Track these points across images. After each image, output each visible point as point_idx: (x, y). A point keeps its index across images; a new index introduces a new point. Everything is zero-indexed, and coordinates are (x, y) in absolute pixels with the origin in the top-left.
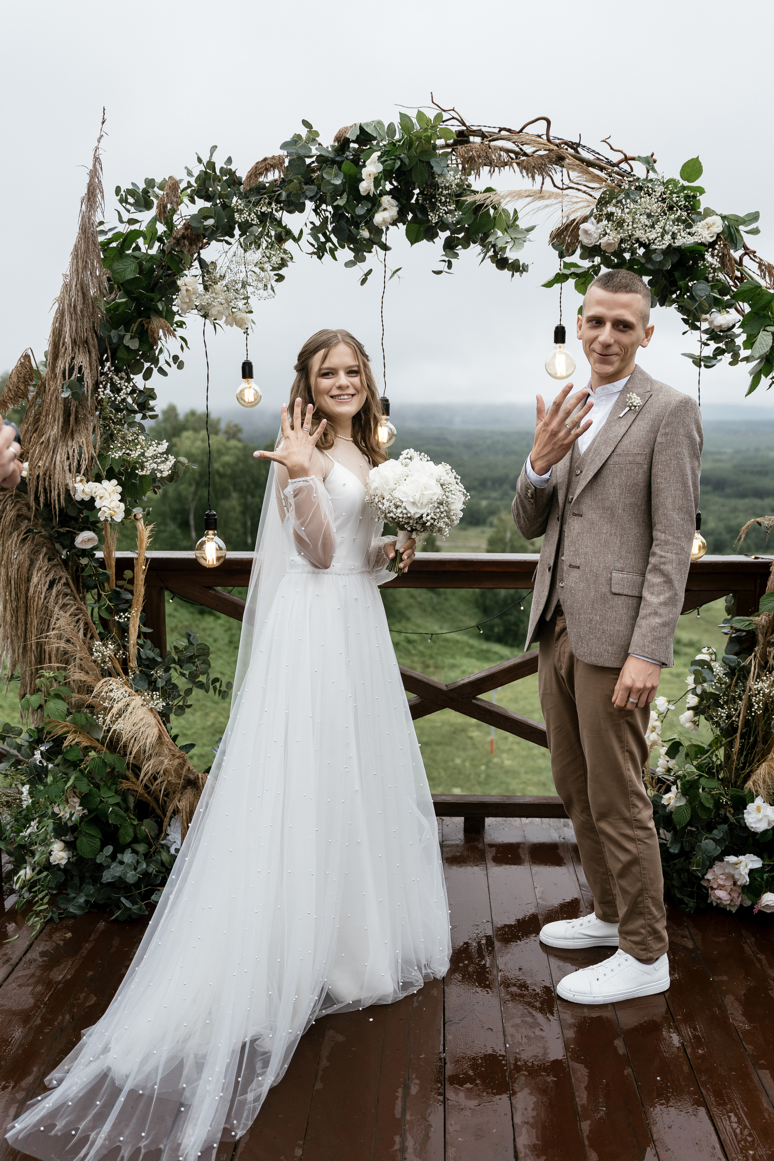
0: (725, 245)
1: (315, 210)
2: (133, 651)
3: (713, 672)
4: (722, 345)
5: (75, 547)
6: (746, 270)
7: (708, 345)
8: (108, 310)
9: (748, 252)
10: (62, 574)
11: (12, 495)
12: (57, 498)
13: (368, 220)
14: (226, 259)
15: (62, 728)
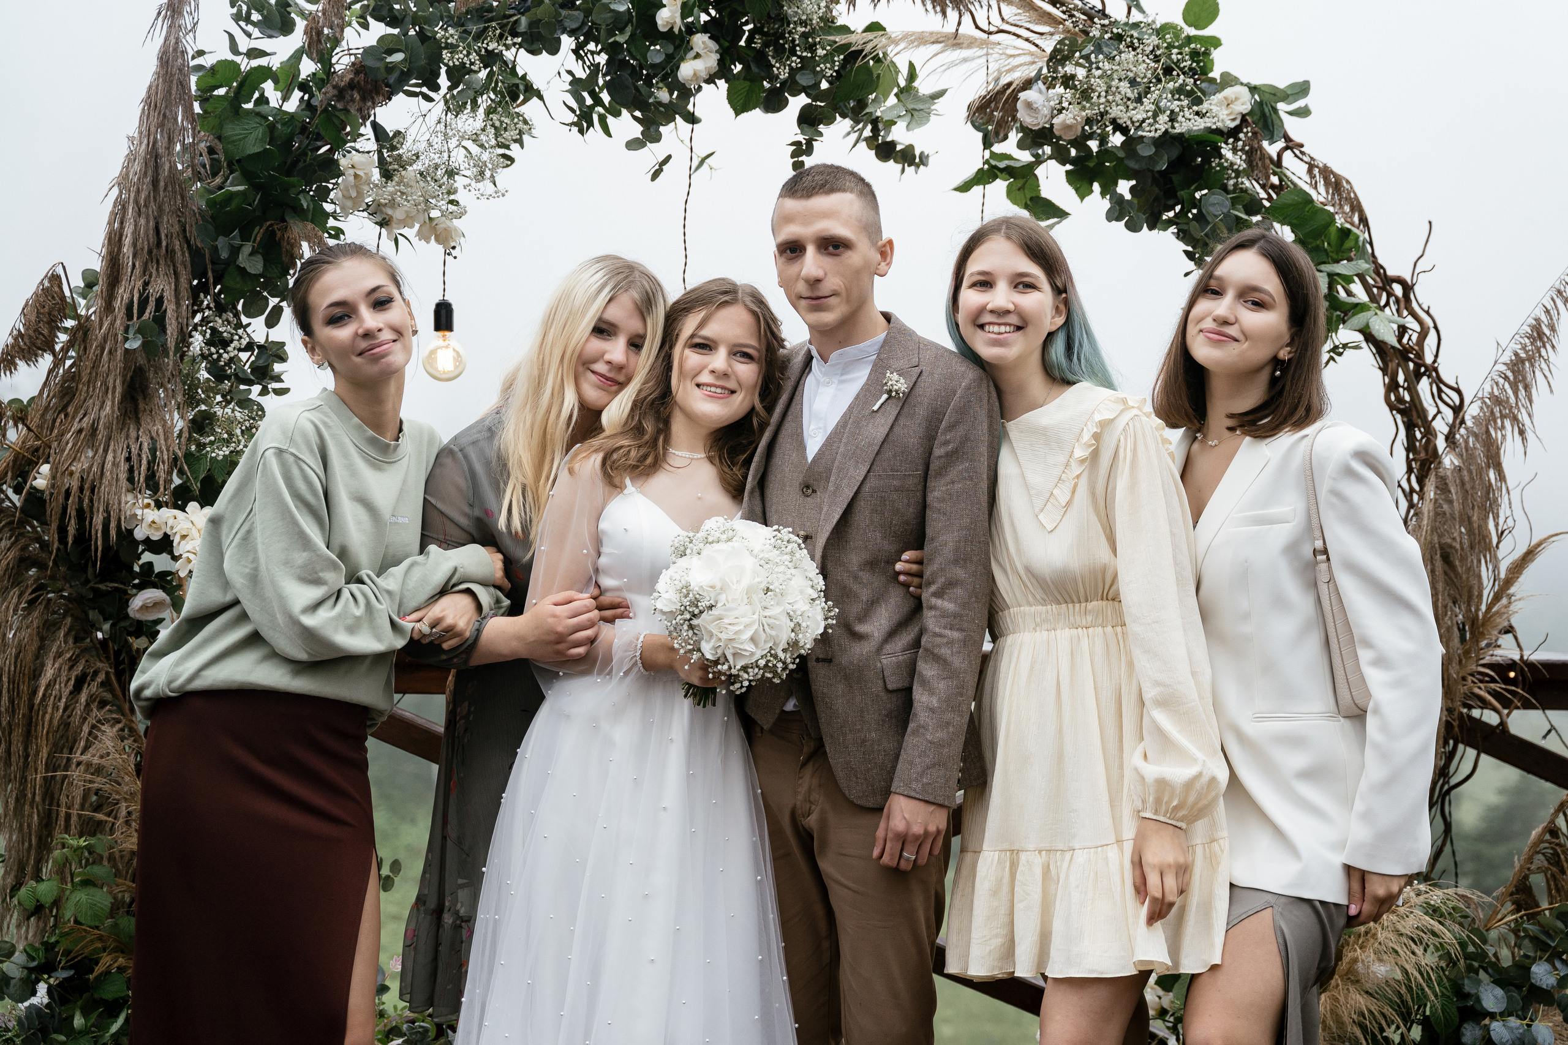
0: (1255, 133)
1: (576, 52)
5: (127, 616)
6: (1289, 174)
8: (211, 204)
9: (1291, 145)
10: (99, 665)
11: (12, 522)
13: (668, 72)
14: (423, 128)
15: (92, 941)
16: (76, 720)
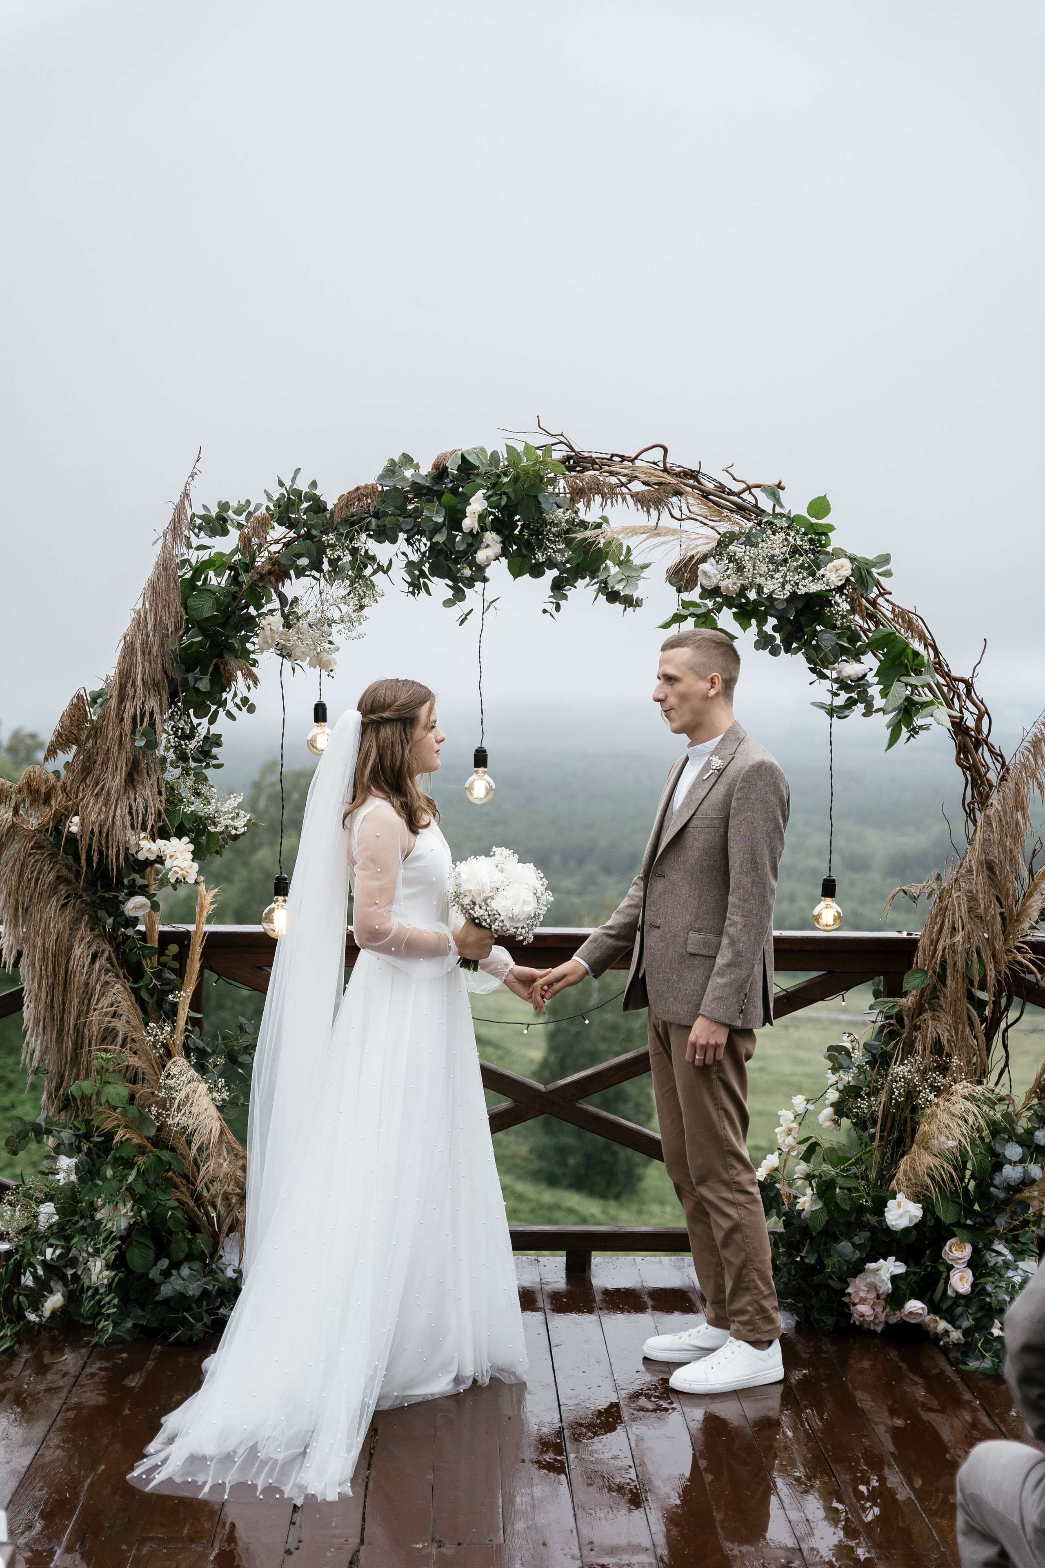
1: (407, 540)
2: (179, 1039)
3: (851, 1058)
4: (854, 695)
5: (122, 915)
7: (839, 695)
8: (182, 650)
9: (883, 593)
10: (105, 946)
12: (114, 857)
13: (469, 556)
14: (312, 596)
15: (113, 1121)
16: (92, 981)
